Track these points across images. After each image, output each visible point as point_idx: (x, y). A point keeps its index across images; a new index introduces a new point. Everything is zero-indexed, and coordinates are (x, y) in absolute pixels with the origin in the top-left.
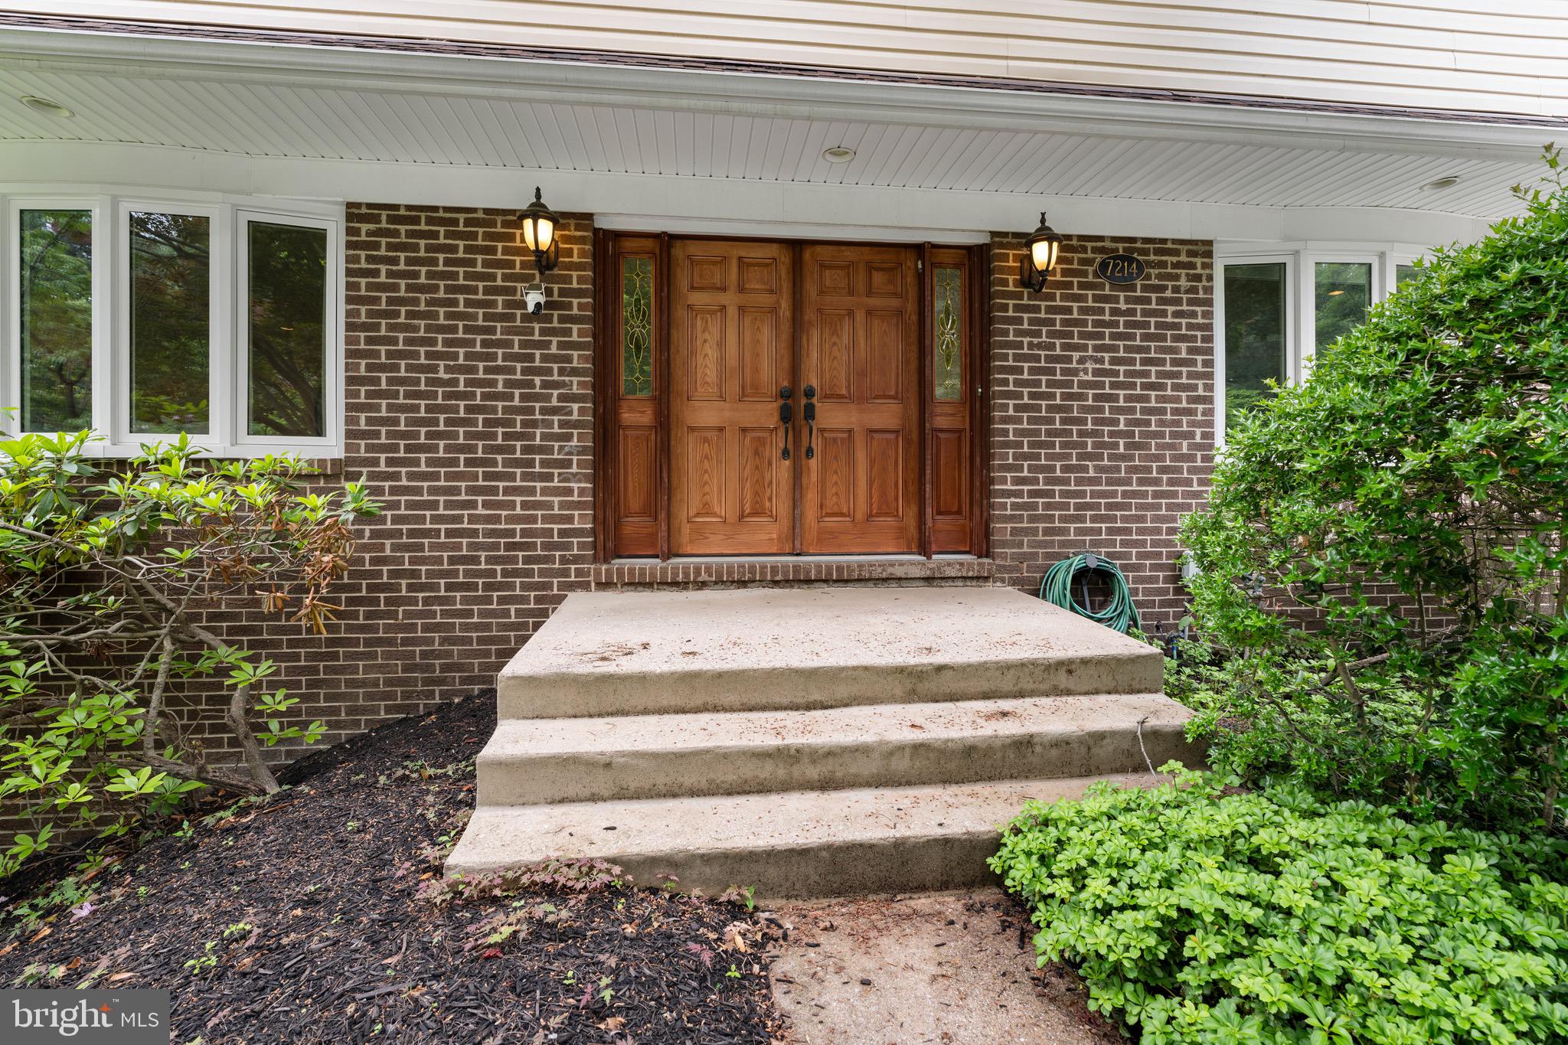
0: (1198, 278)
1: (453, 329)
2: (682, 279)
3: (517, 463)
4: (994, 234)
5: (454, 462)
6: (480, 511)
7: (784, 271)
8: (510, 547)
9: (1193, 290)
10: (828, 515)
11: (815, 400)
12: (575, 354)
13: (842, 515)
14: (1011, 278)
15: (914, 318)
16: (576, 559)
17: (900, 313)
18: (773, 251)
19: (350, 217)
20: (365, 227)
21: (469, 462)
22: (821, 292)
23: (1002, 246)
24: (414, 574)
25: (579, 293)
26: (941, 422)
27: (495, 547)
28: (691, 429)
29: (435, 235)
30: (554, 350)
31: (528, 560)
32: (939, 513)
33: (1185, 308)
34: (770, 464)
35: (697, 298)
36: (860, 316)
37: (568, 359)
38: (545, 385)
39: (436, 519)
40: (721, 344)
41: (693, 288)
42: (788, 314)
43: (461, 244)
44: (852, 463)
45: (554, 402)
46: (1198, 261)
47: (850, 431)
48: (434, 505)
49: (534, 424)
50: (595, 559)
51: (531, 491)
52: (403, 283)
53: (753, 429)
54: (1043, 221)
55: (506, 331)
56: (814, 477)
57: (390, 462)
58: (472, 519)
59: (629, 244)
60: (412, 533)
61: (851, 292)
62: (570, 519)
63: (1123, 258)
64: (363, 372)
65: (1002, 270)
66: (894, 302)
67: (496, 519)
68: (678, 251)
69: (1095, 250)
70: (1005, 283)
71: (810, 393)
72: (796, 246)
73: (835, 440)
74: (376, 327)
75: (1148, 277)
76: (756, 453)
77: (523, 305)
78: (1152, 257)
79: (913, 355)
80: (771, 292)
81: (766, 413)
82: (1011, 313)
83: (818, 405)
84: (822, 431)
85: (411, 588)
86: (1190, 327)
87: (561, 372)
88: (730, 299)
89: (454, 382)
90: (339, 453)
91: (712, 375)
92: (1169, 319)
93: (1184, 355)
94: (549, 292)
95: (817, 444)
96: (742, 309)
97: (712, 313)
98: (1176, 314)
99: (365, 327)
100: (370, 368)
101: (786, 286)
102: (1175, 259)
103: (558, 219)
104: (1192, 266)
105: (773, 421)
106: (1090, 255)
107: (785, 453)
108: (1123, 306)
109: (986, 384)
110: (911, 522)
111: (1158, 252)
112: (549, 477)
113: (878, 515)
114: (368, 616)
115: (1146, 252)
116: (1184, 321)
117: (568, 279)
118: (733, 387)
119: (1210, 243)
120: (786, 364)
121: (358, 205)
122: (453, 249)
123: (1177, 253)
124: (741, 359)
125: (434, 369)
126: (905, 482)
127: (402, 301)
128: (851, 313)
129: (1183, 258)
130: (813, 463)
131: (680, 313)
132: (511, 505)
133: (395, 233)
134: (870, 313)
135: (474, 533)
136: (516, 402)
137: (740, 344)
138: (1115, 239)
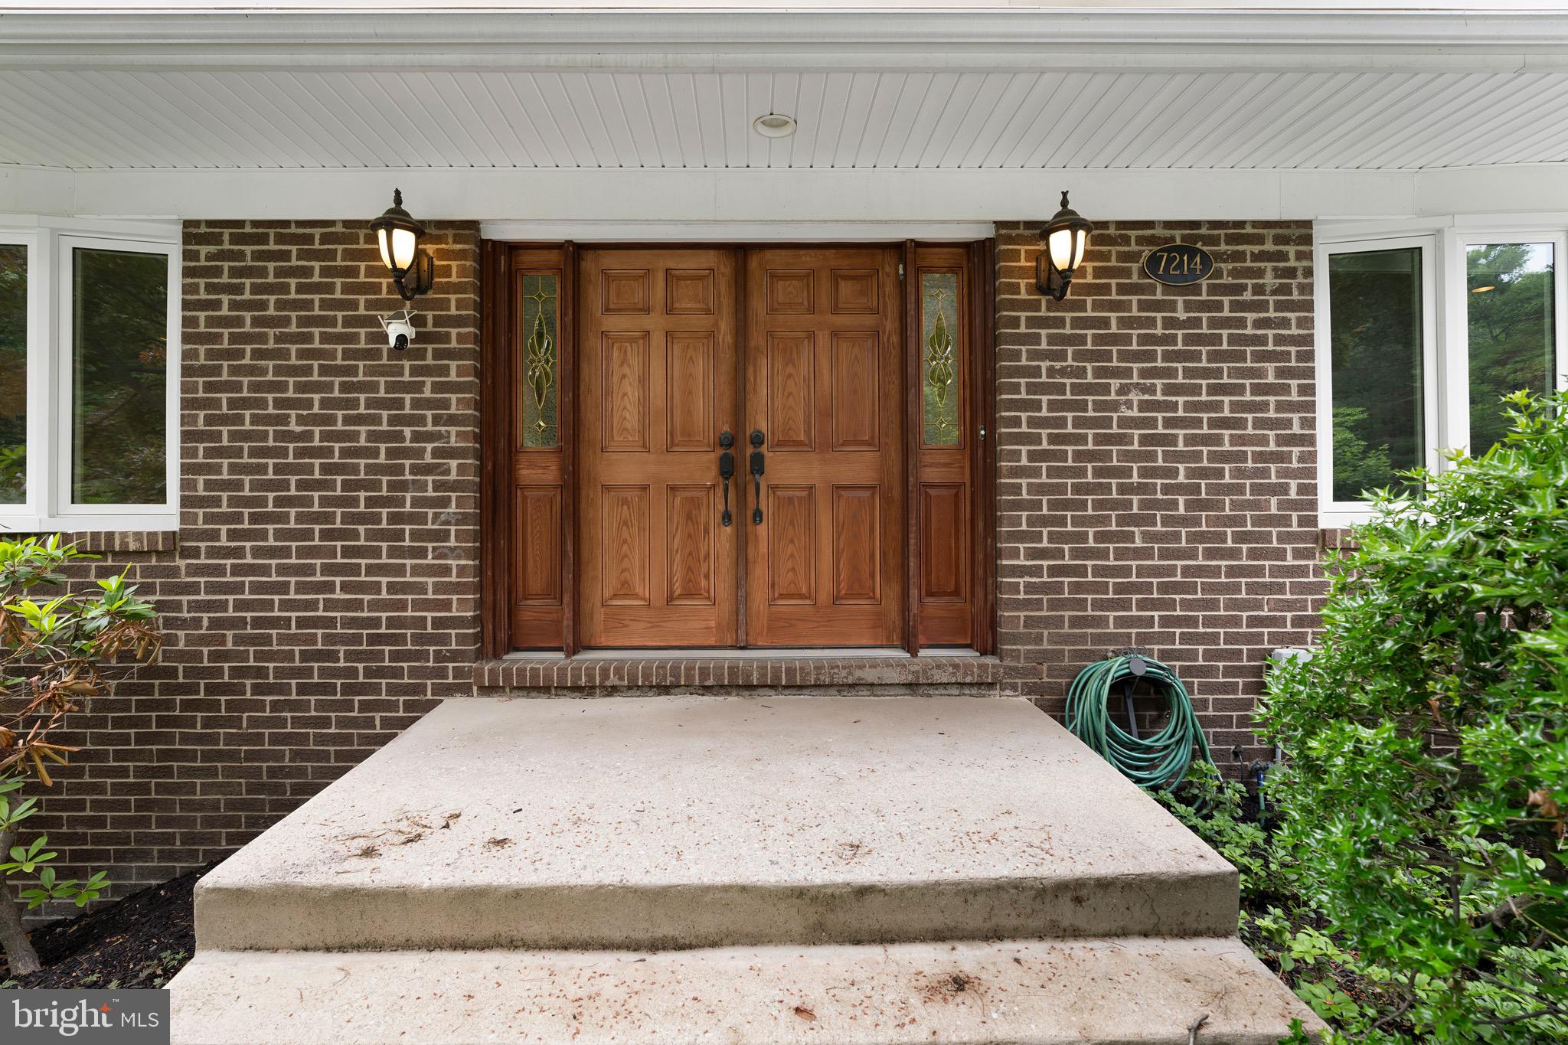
0: (1291, 273)
1: (307, 371)
2: (595, 298)
3: (382, 535)
4: (1000, 225)
5: (307, 535)
6: (339, 595)
7: (724, 285)
8: (374, 639)
9: (1284, 290)
10: (782, 596)
11: (764, 449)
12: (454, 397)
13: (801, 596)
14: (1023, 283)
15: (895, 339)
16: (455, 656)
17: (876, 333)
18: (710, 259)
19: (187, 238)
20: (204, 250)
21: (326, 535)
22: (772, 310)
23: (1010, 240)
24: (261, 672)
25: (458, 321)
26: (931, 475)
27: (356, 639)
28: (607, 488)
29: (285, 256)
30: (427, 393)
31: (396, 656)
32: (930, 594)
33: (1272, 314)
34: (707, 531)
35: (615, 323)
36: (823, 339)
37: (445, 404)
38: (417, 437)
39: (286, 605)
40: (644, 381)
41: (608, 310)
42: (729, 339)
43: (317, 265)
44: (813, 529)
45: (428, 459)
46: (1291, 250)
47: (811, 488)
48: (283, 588)
49: (403, 486)
50: (480, 655)
51: (400, 570)
52: (248, 316)
53: (685, 487)
54: (1064, 203)
55: (370, 371)
56: (763, 548)
57: (233, 535)
58: (330, 605)
59: (527, 258)
60: (258, 623)
61: (811, 309)
62: (446, 605)
63: (1180, 250)
64: (201, 426)
65: (1011, 272)
66: (869, 320)
67: (357, 605)
68: (589, 265)
69: (1140, 240)
70: (1014, 289)
71: (758, 440)
72: (740, 252)
73: (790, 499)
74: (216, 371)
75: (1218, 274)
76: (689, 517)
77: (384, 338)
78: (1223, 247)
79: (894, 389)
80: (708, 311)
81: (702, 467)
82: (1023, 329)
83: (768, 455)
84: (774, 488)
85: (257, 689)
86: (1279, 340)
87: (437, 421)
88: (655, 322)
89: (307, 436)
90: (174, 525)
91: (632, 419)
92: (1249, 331)
93: (1271, 379)
94: (416, 321)
95: (767, 504)
96: (670, 335)
97: (633, 340)
98: (1259, 324)
99: (203, 371)
100: (209, 420)
101: (727, 303)
102: (1256, 249)
103: (420, 229)
104: (1283, 257)
105: (709, 477)
106: (1134, 247)
107: (727, 517)
108: (1182, 315)
109: (991, 424)
110: (892, 607)
111: (1231, 239)
112: (421, 553)
113: (848, 596)
114: (208, 723)
115: (1214, 241)
116: (1270, 333)
117: (444, 305)
118: (658, 435)
119: (1308, 224)
120: (726, 404)
121: (196, 223)
122: (307, 272)
123: (1259, 239)
124: (669, 397)
125: (283, 420)
126: (884, 555)
127: (247, 338)
128: (811, 336)
129: (1269, 246)
130: (762, 529)
131: (592, 343)
132: (376, 588)
133: (240, 256)
134: (835, 334)
135: (331, 622)
136: (382, 459)
137: (668, 377)
138: (1169, 225)
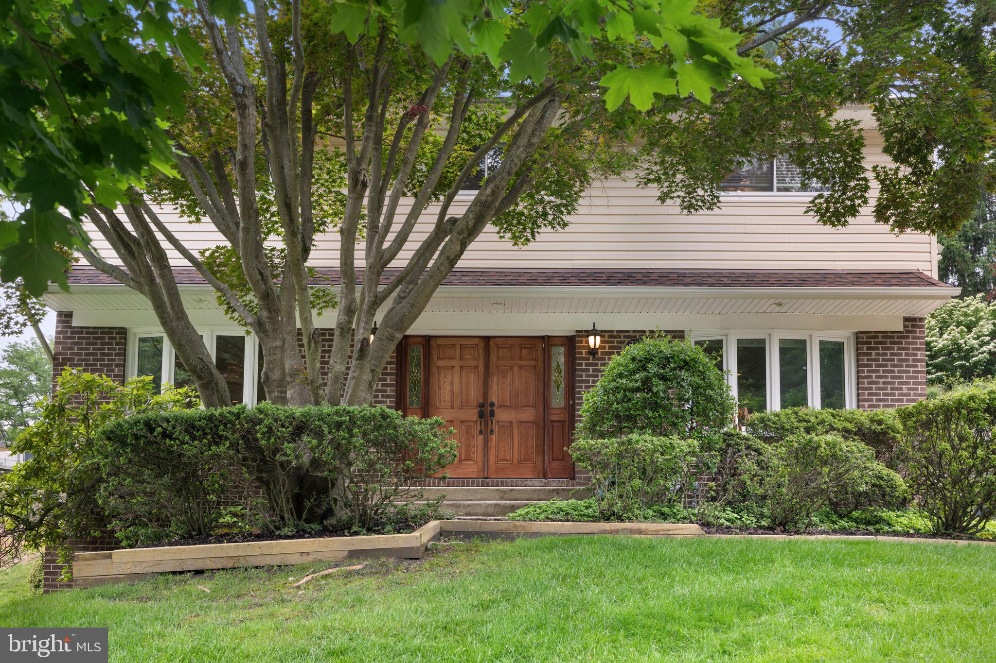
2: (435, 355)
4: (577, 331)
7: (481, 350)
10: (500, 460)
11: (494, 408)
12: (388, 389)
13: (507, 460)
14: (584, 351)
15: (542, 370)
17: (535, 367)
18: (476, 341)
22: (498, 359)
23: (580, 336)
25: (390, 363)
26: (554, 417)
30: (379, 387)
32: (553, 460)
34: (474, 437)
35: (442, 363)
36: (516, 369)
37: (386, 391)
40: (452, 384)
41: (439, 359)
42: (483, 369)
44: (512, 436)
47: (511, 422)
53: (466, 422)
54: (594, 326)
56: (494, 443)
59: (411, 340)
61: (512, 359)
65: (580, 347)
66: (533, 363)
68: (433, 343)
69: (625, 337)
70: (581, 353)
71: (492, 405)
72: (487, 339)
73: (504, 426)
76: (467, 432)
79: (541, 387)
80: (475, 359)
81: (472, 414)
82: (584, 367)
83: (496, 410)
84: (498, 422)
87: (382, 397)
88: (456, 363)
91: (447, 397)
95: (495, 428)
96: (461, 368)
97: (449, 369)
101: (482, 356)
105: (475, 418)
106: (623, 339)
107: (481, 432)
109: (574, 399)
110: (540, 464)
113: (524, 460)
118: (457, 403)
119: (683, 332)
120: (481, 392)
124: (461, 390)
126: (537, 446)
128: (512, 368)
130: (493, 436)
131: (434, 370)
134: (520, 368)
137: (461, 383)
138: (635, 332)
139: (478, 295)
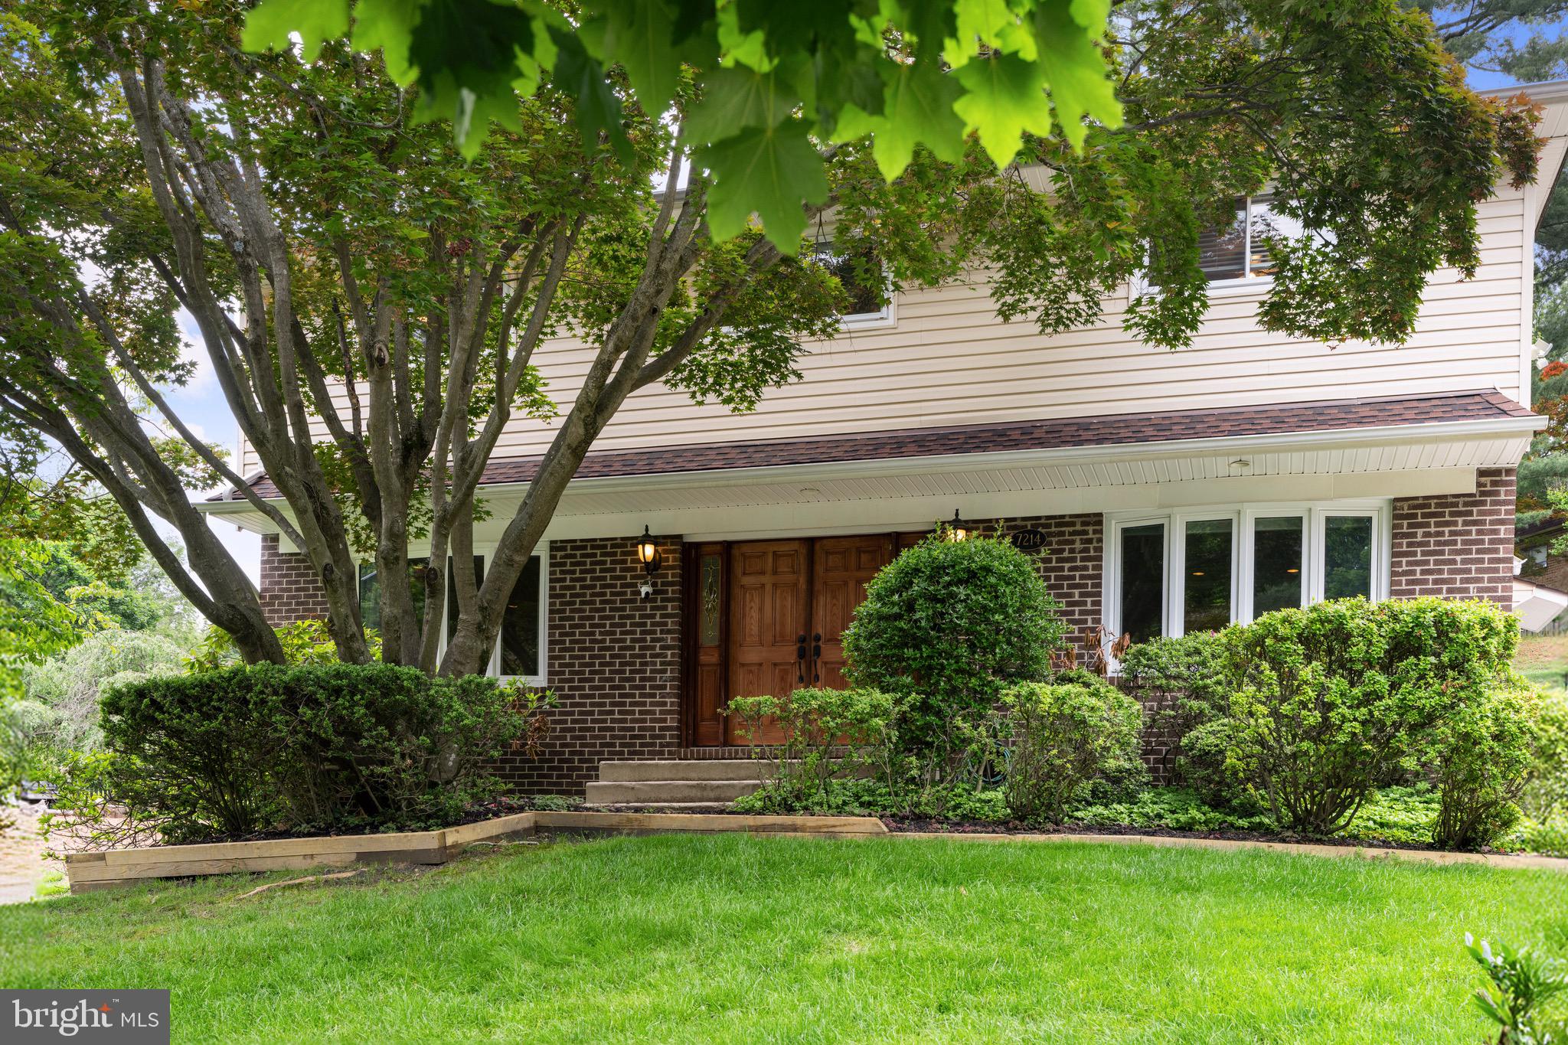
0: (1090, 541)
1: (604, 610)
2: (738, 568)
3: (636, 687)
5: (603, 688)
6: (617, 716)
7: (802, 558)
8: (632, 737)
9: (1086, 550)
11: (821, 643)
12: (670, 620)
16: (668, 745)
18: (795, 546)
19: (552, 549)
20: (559, 554)
21: (612, 688)
22: (826, 570)
24: (582, 753)
25: (672, 584)
27: (624, 737)
28: (743, 665)
29: (594, 555)
30: (658, 619)
31: (642, 745)
33: (1079, 563)
34: (791, 686)
35: (747, 581)
36: (852, 585)
37: (666, 624)
38: (653, 640)
39: (594, 721)
40: (761, 610)
41: (744, 574)
42: (804, 586)
43: (609, 559)
45: (658, 650)
46: (1090, 529)
48: (592, 713)
49: (646, 664)
50: (680, 745)
51: (644, 704)
52: (578, 584)
53: (781, 664)
54: (957, 514)
55: (632, 609)
57: (571, 688)
58: (613, 721)
59: (706, 549)
60: (581, 729)
61: (846, 569)
62: (665, 720)
63: (1029, 532)
64: (557, 637)
67: (624, 721)
68: (736, 552)
69: (1008, 528)
71: (818, 638)
72: (810, 542)
73: (834, 668)
74: (564, 611)
75: (1050, 543)
76: (782, 679)
77: (639, 593)
78: (1053, 529)
80: (794, 572)
81: (788, 653)
83: (822, 646)
84: (826, 663)
85: (580, 761)
86: (1082, 577)
87: (662, 632)
88: (767, 580)
89: (603, 641)
90: (545, 684)
91: (755, 629)
92: (1066, 573)
93: (1077, 598)
94: (654, 585)
95: (821, 669)
96: (775, 586)
97: (756, 589)
98: (1071, 569)
99: (559, 611)
100: (561, 635)
101: (803, 567)
102: (1071, 529)
103: (656, 541)
104: (1086, 533)
105: (793, 659)
106: (1005, 532)
107: (802, 679)
111: (1058, 525)
112: (653, 696)
114: (558, 777)
115: (1049, 526)
116: (1077, 574)
117: (666, 576)
118: (768, 637)
119: (1100, 515)
120: (802, 620)
121: (555, 542)
122: (604, 563)
123: (1073, 524)
124: (773, 618)
125: (593, 634)
127: (577, 595)
128: (846, 583)
129: (1078, 528)
130: (818, 685)
131: (737, 591)
132: (633, 712)
133: (574, 556)
134: (857, 582)
135: (612, 729)
136: (637, 651)
137: (774, 608)
138: (1024, 519)
139: (768, 480)
